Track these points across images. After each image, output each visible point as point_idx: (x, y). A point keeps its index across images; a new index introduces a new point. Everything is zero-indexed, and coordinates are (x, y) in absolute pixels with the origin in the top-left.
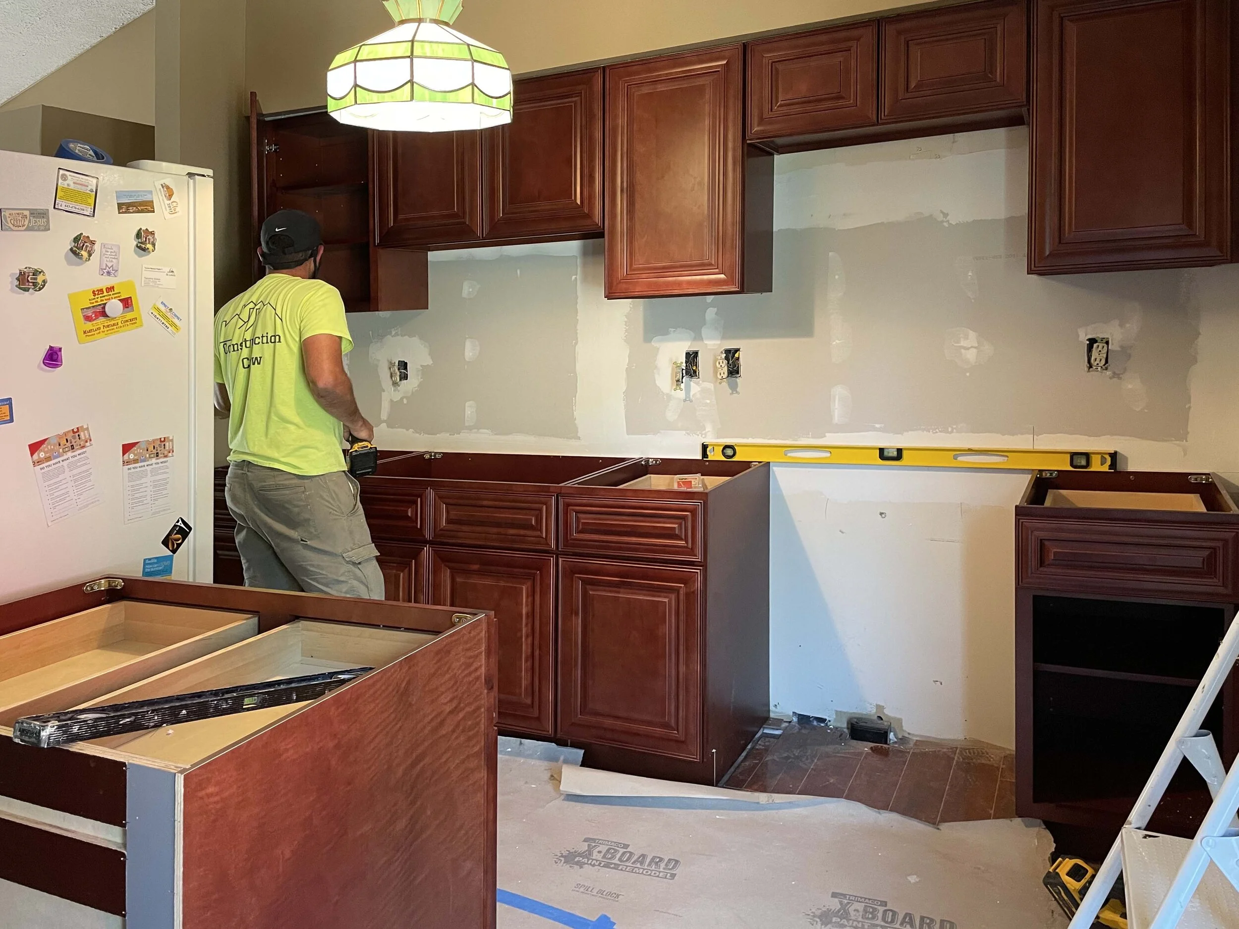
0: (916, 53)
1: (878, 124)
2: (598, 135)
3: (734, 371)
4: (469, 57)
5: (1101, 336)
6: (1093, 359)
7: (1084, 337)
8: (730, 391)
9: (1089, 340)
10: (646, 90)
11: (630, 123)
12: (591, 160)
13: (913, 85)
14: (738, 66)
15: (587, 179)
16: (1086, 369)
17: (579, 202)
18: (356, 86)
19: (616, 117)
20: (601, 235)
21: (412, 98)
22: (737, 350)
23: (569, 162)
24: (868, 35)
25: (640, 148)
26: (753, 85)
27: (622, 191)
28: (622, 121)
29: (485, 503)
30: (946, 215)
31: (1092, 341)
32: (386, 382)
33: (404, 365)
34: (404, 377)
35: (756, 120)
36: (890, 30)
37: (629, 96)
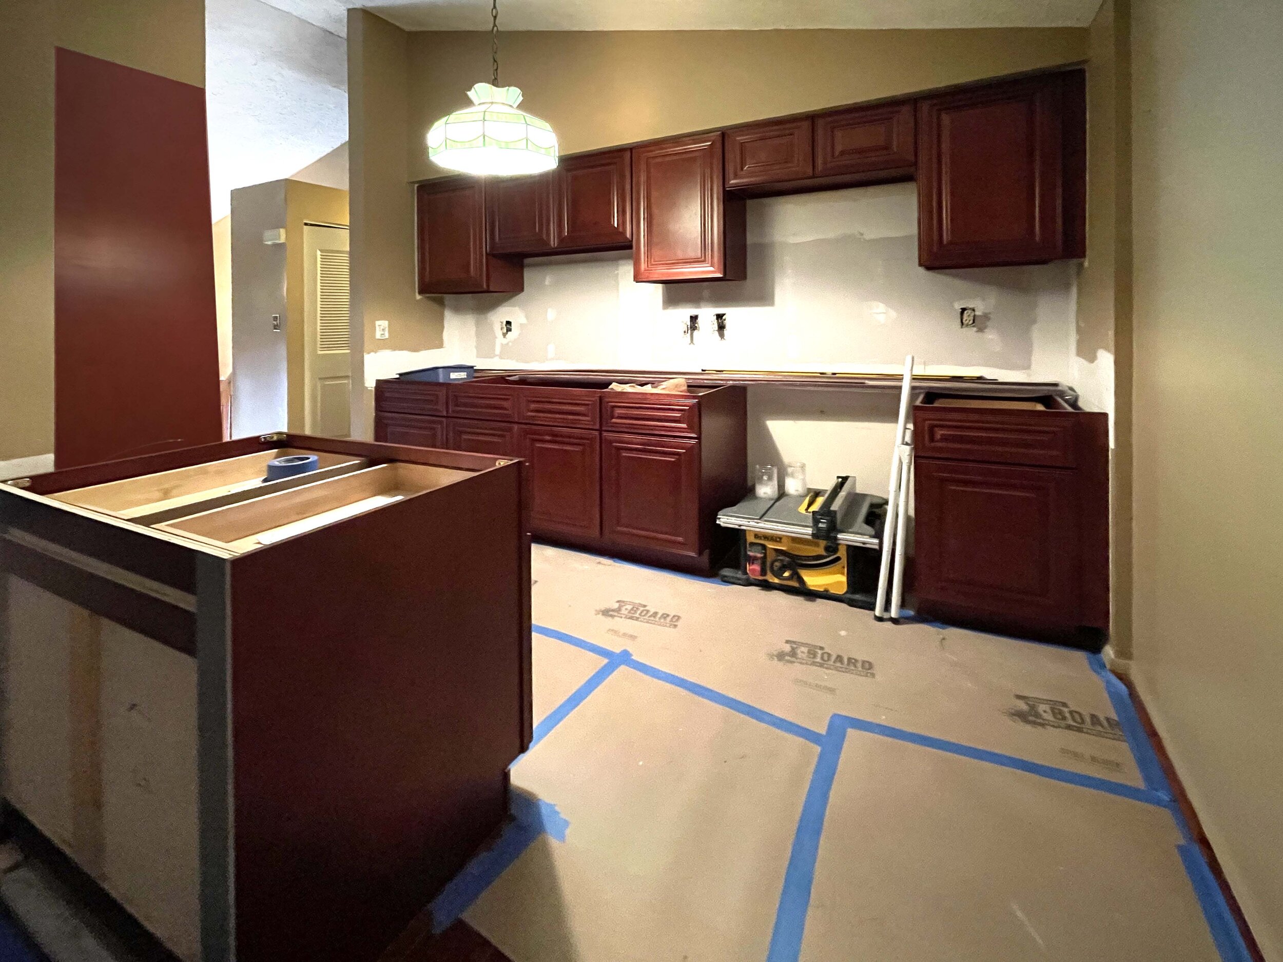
0: (839, 134)
1: (813, 177)
2: (628, 187)
3: (721, 328)
4: (525, 122)
5: (970, 307)
6: (964, 320)
7: (958, 306)
8: (720, 338)
9: (961, 309)
10: (659, 160)
11: (648, 178)
12: (624, 201)
13: (837, 153)
14: (719, 145)
15: (622, 212)
16: (960, 326)
17: (616, 225)
18: (446, 138)
19: (639, 177)
20: (630, 247)
21: (484, 145)
22: (724, 315)
23: (610, 204)
24: (806, 125)
25: (654, 194)
26: (729, 156)
27: (644, 219)
28: (643, 178)
29: (554, 400)
30: (862, 234)
31: (963, 310)
32: (499, 333)
33: (509, 323)
34: (509, 330)
35: (732, 176)
36: (820, 123)
37: (648, 165)
